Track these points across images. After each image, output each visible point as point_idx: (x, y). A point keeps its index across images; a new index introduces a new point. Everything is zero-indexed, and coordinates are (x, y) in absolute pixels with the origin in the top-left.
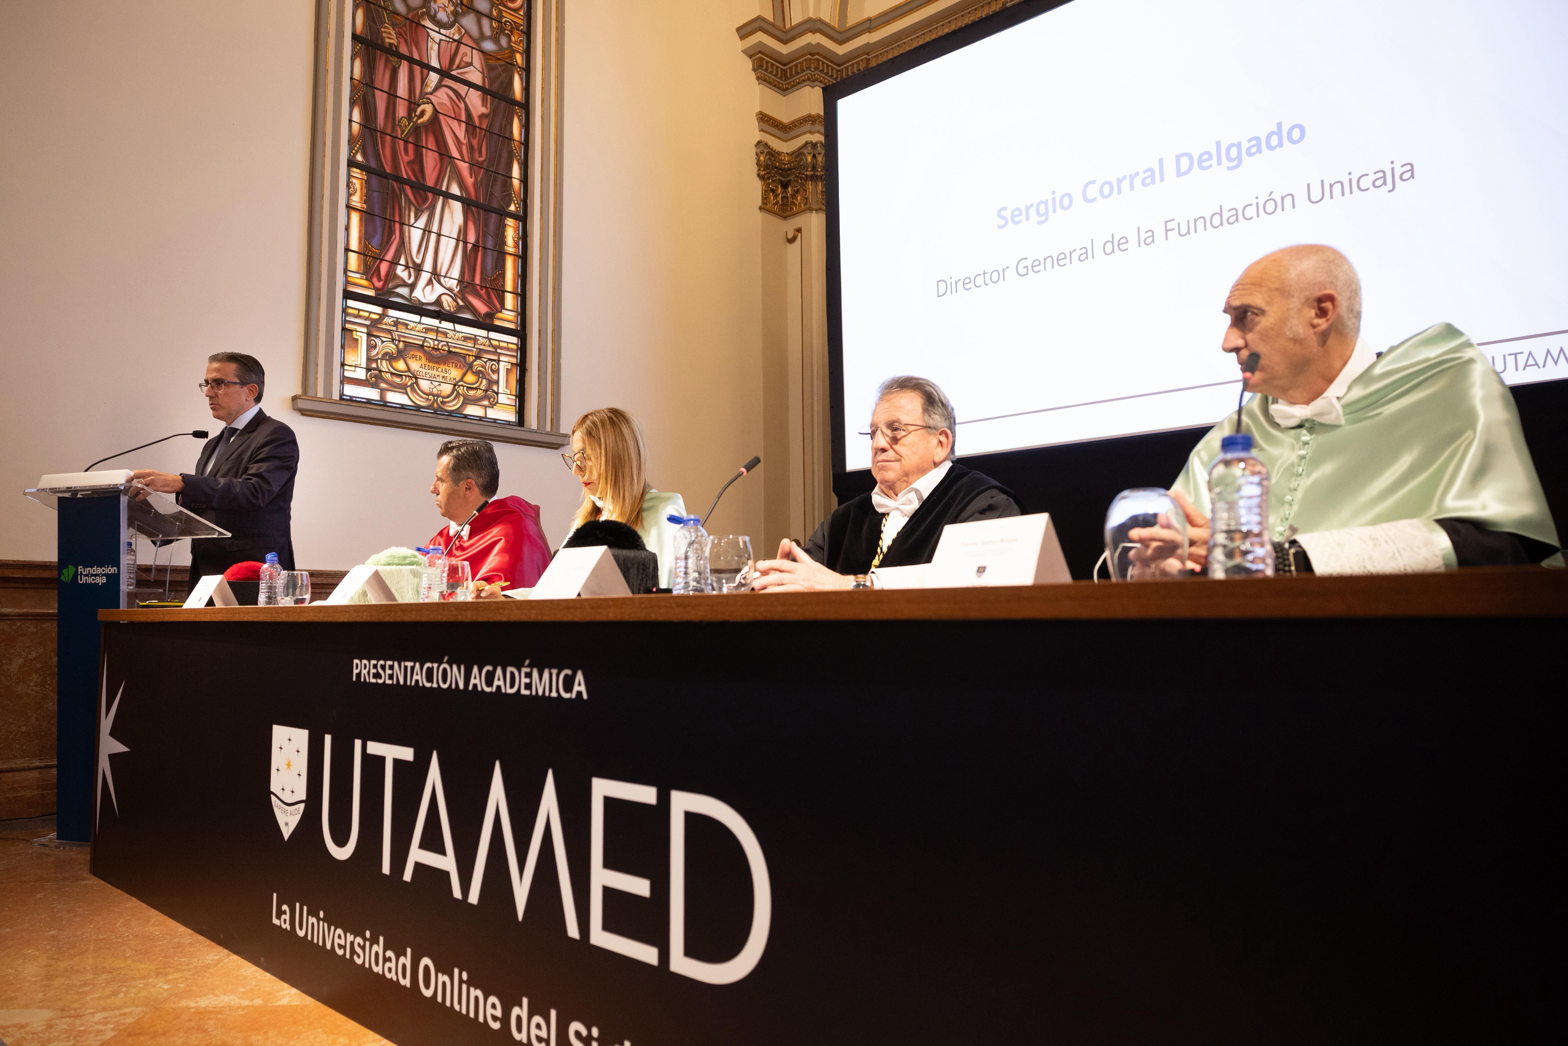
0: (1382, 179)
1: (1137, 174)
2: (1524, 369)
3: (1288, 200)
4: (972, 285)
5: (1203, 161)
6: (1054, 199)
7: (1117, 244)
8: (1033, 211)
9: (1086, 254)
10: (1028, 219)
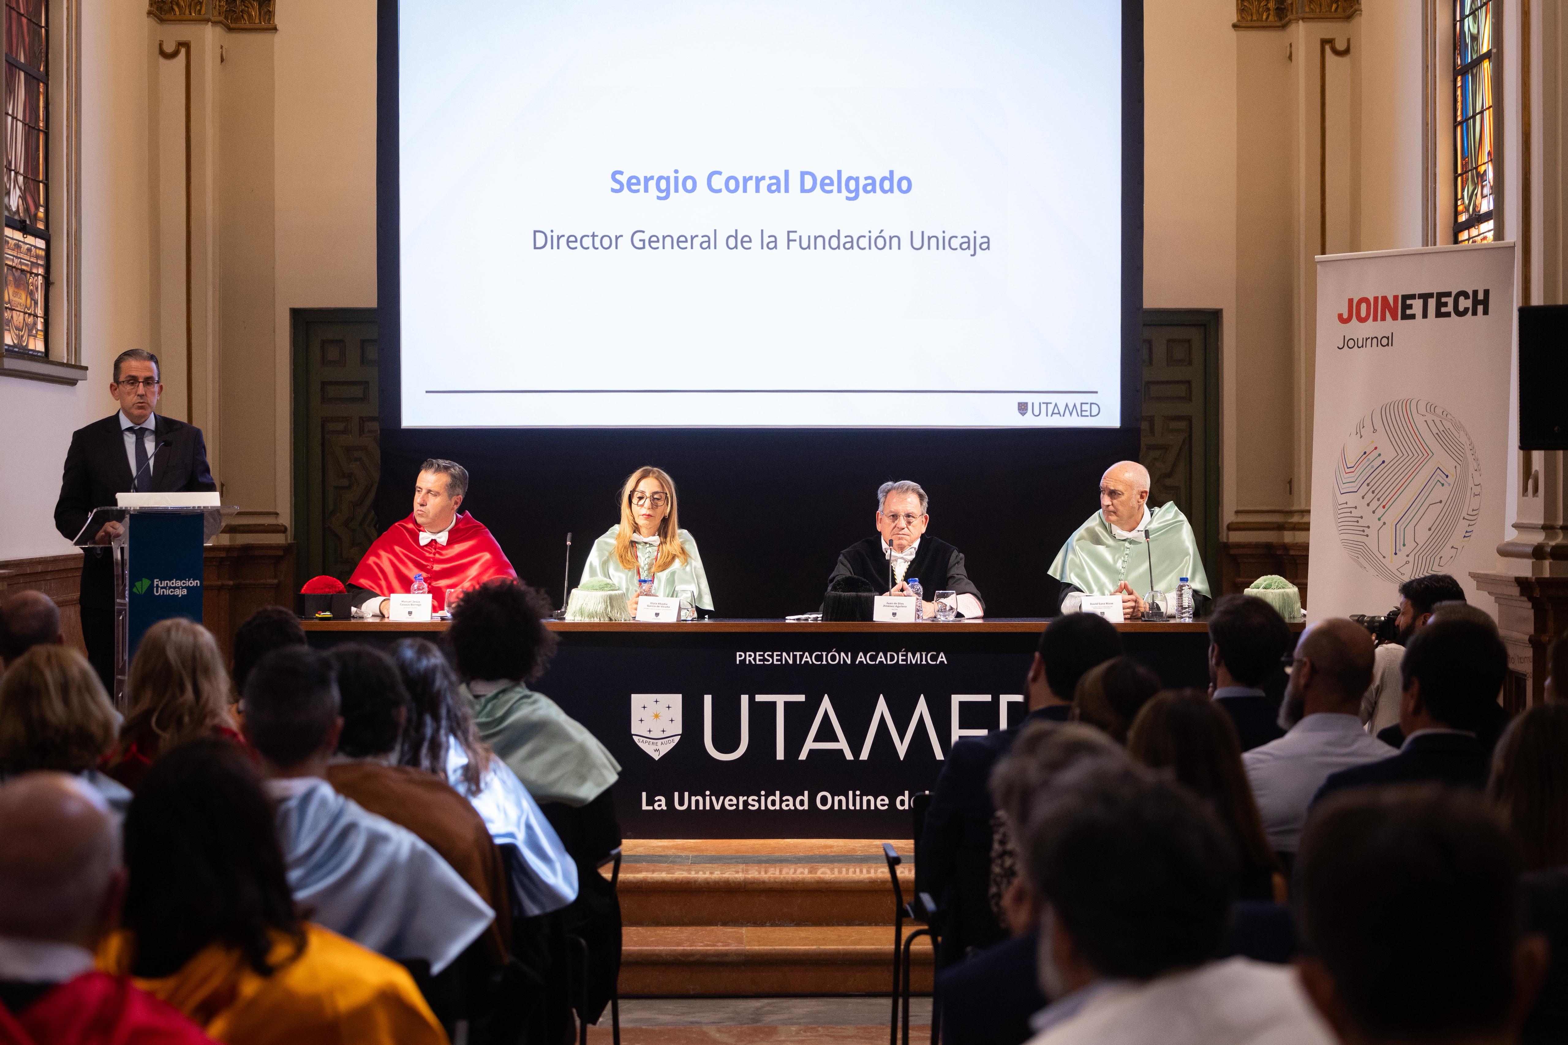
0: (967, 244)
1: (763, 178)
2: (1052, 416)
3: (895, 240)
4: (578, 244)
5: (825, 184)
6: (676, 178)
7: (740, 241)
8: (652, 184)
9: (708, 243)
10: (646, 190)
